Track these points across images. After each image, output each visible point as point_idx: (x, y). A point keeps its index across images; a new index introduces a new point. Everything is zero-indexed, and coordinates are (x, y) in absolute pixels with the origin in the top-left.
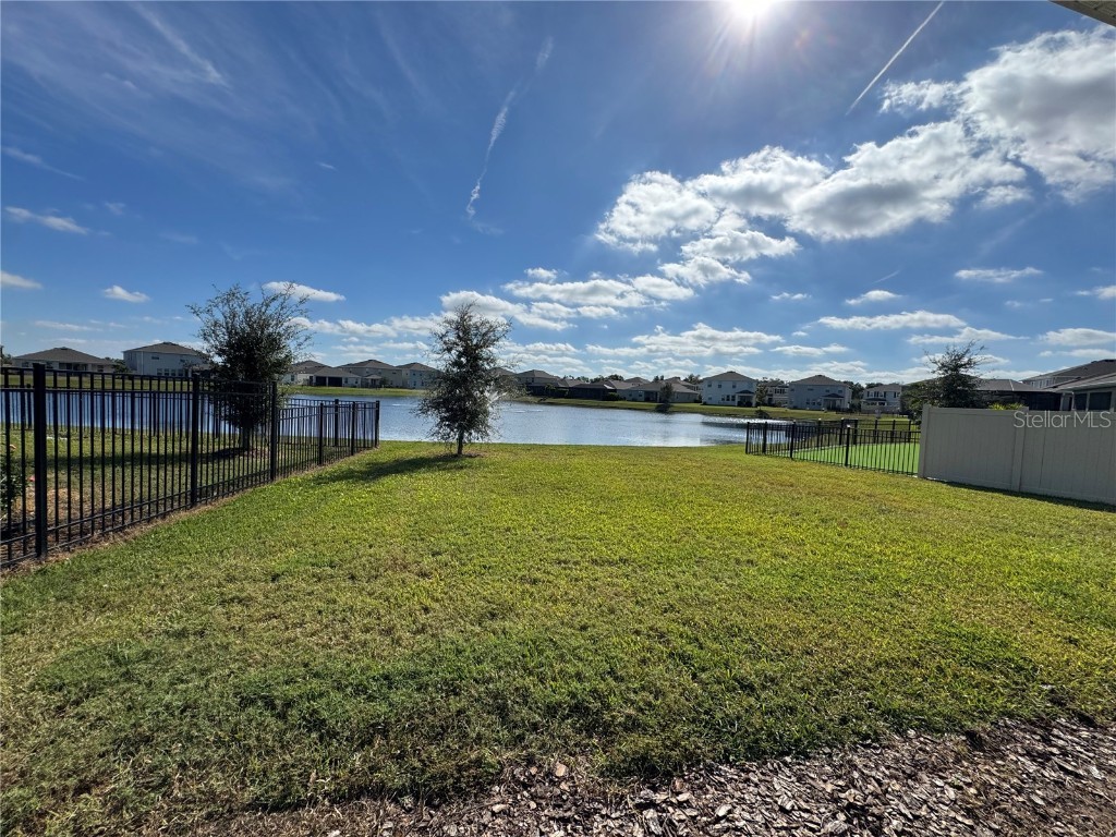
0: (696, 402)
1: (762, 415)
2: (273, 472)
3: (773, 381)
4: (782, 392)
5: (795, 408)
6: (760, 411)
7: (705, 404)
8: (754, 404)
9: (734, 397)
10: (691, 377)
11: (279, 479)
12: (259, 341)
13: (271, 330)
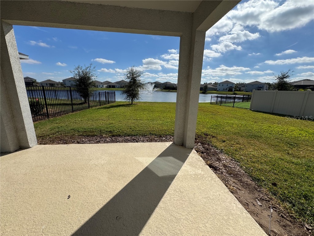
0: (215, 90)
1: (235, 94)
2: (89, 107)
3: (242, 83)
4: (244, 87)
5: (247, 92)
6: (235, 93)
7: (218, 91)
8: (233, 91)
9: (227, 88)
10: (216, 83)
11: (90, 108)
12: (86, 78)
13: (88, 75)
